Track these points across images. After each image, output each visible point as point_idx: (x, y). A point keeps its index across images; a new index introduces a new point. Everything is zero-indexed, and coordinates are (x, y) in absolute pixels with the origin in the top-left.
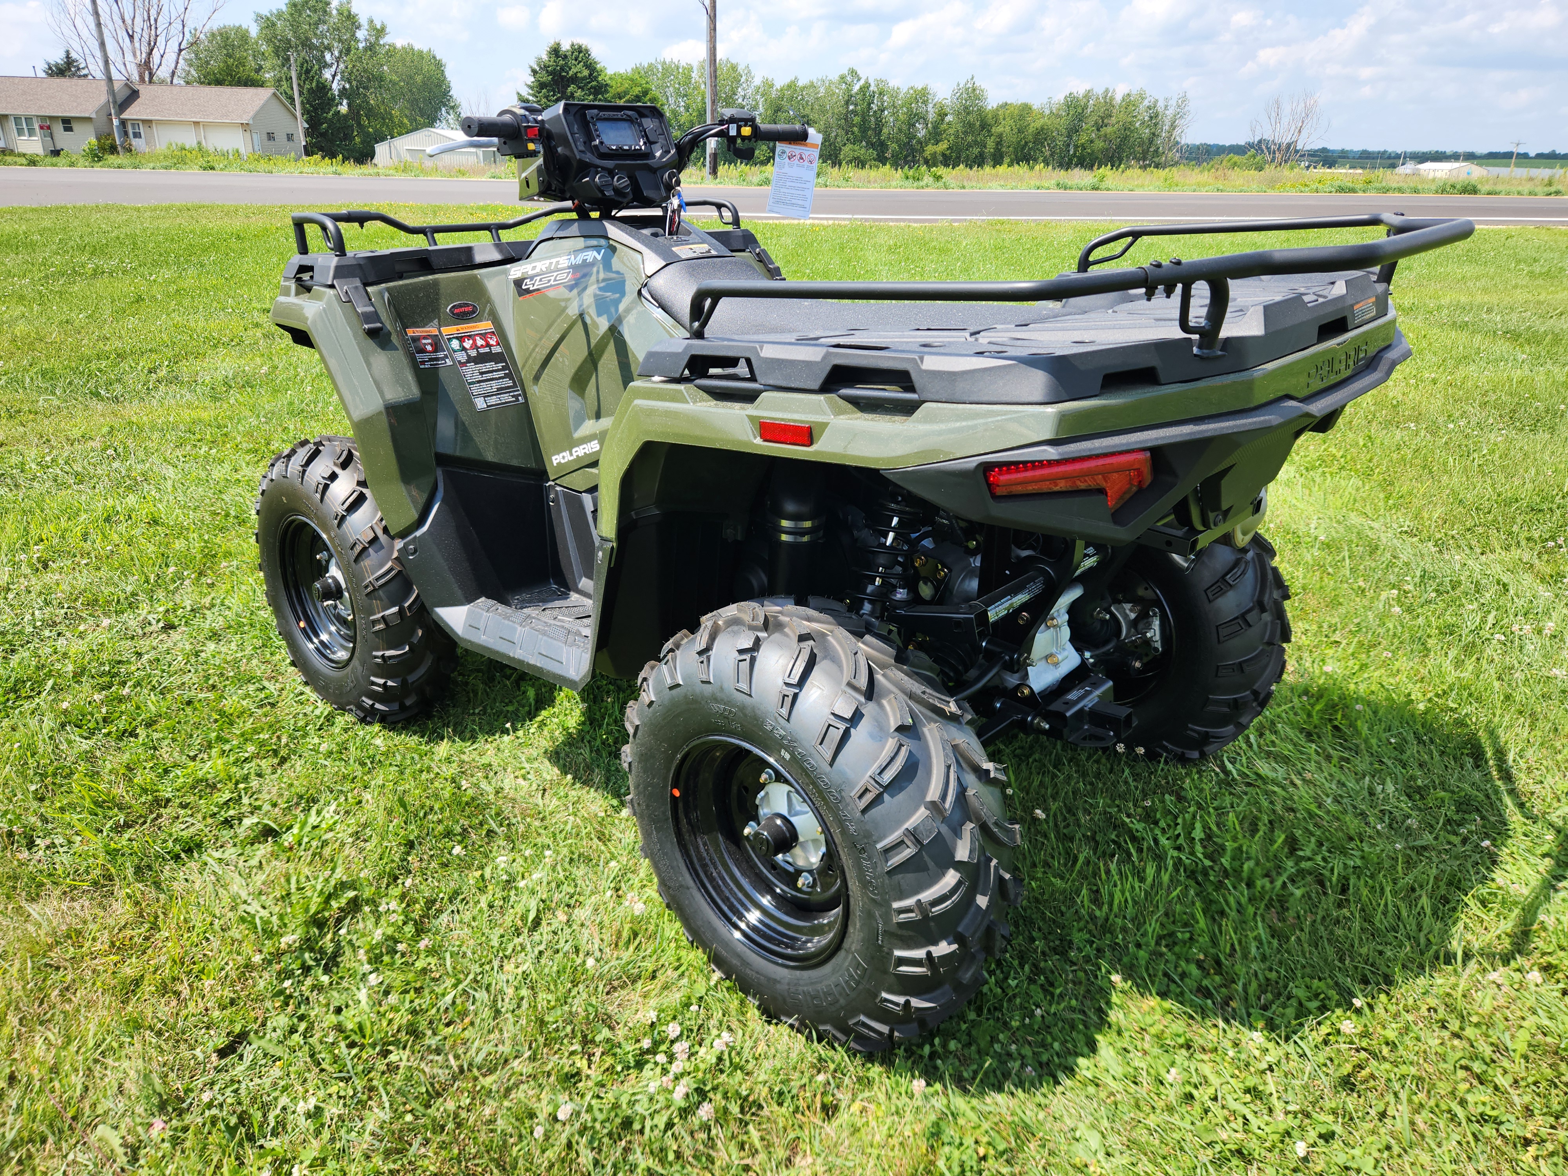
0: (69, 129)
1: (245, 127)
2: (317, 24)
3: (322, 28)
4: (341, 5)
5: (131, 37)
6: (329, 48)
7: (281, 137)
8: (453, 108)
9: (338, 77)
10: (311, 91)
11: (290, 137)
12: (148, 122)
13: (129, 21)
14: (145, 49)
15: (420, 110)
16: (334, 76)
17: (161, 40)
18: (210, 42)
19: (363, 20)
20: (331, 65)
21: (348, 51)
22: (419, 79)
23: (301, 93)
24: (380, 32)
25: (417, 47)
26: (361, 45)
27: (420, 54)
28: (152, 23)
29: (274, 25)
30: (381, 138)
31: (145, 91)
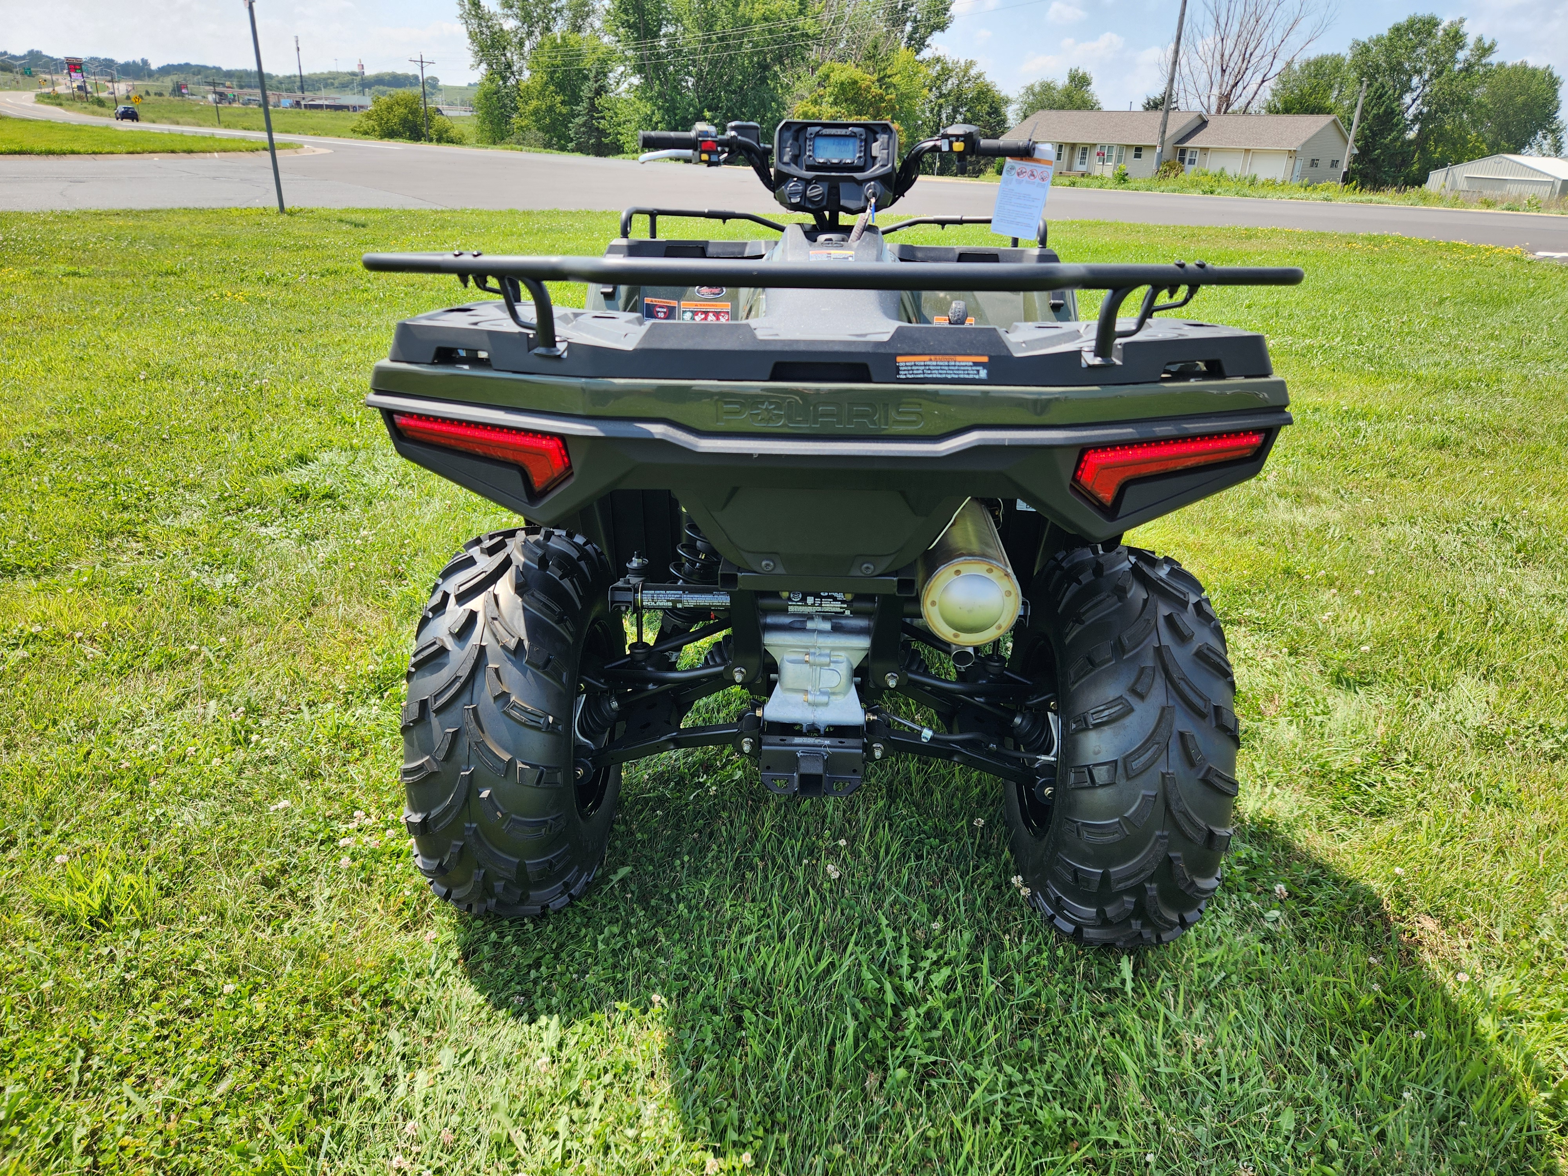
0: (1138, 156)
1: (1292, 154)
2: (1414, 48)
3: (1421, 50)
4: (1452, 24)
5: (1223, 71)
6: (1419, 72)
7: (1324, 164)
8: (1553, 131)
9: (1419, 102)
10: (1377, 117)
11: (1334, 164)
12: (1205, 150)
13: (1226, 57)
14: (1231, 82)
15: (1510, 133)
16: (1414, 101)
17: (1249, 73)
18: (1303, 72)
19: (1470, 41)
20: (1413, 90)
21: (1440, 73)
22: (1520, 100)
23: (1362, 119)
24: (1484, 50)
25: (1531, 64)
26: (1458, 66)
27: (1534, 72)
28: (1246, 58)
29: (1368, 50)
30: (1440, 164)
31: (1214, 122)
